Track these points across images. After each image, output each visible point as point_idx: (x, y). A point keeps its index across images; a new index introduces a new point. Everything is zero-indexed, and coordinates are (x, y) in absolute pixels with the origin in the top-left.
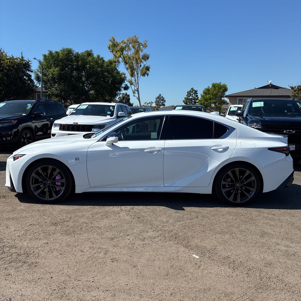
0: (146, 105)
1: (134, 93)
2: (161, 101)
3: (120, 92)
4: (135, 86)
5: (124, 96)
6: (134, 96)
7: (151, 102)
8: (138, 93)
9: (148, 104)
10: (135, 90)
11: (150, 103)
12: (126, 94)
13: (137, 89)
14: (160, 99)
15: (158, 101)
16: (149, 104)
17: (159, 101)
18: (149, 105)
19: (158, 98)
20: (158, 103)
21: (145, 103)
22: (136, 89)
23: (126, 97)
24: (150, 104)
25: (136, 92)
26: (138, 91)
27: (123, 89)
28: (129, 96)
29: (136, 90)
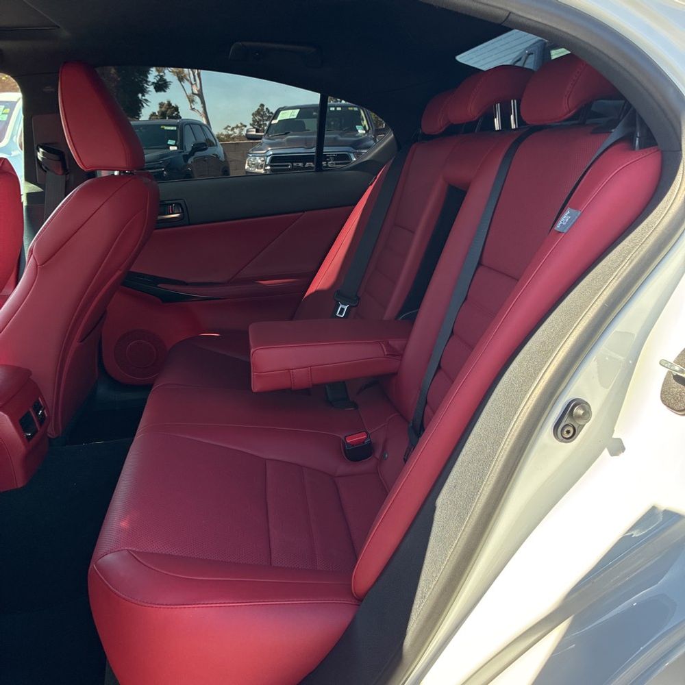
0: (230, 132)
1: (192, 101)
2: (267, 120)
3: (143, 95)
4: (192, 84)
5: (163, 109)
6: (193, 109)
7: (241, 124)
8: (203, 102)
9: (233, 129)
10: (193, 93)
11: (237, 127)
12: (169, 104)
13: (198, 91)
14: (262, 116)
15: (258, 123)
16: (235, 130)
17: (260, 120)
18: (237, 131)
19: (258, 113)
20: (260, 126)
21: (226, 128)
22: (196, 92)
23: (169, 112)
24: (238, 129)
25: (197, 99)
26: (200, 95)
27: (151, 88)
28: (176, 109)
29: (195, 94)
